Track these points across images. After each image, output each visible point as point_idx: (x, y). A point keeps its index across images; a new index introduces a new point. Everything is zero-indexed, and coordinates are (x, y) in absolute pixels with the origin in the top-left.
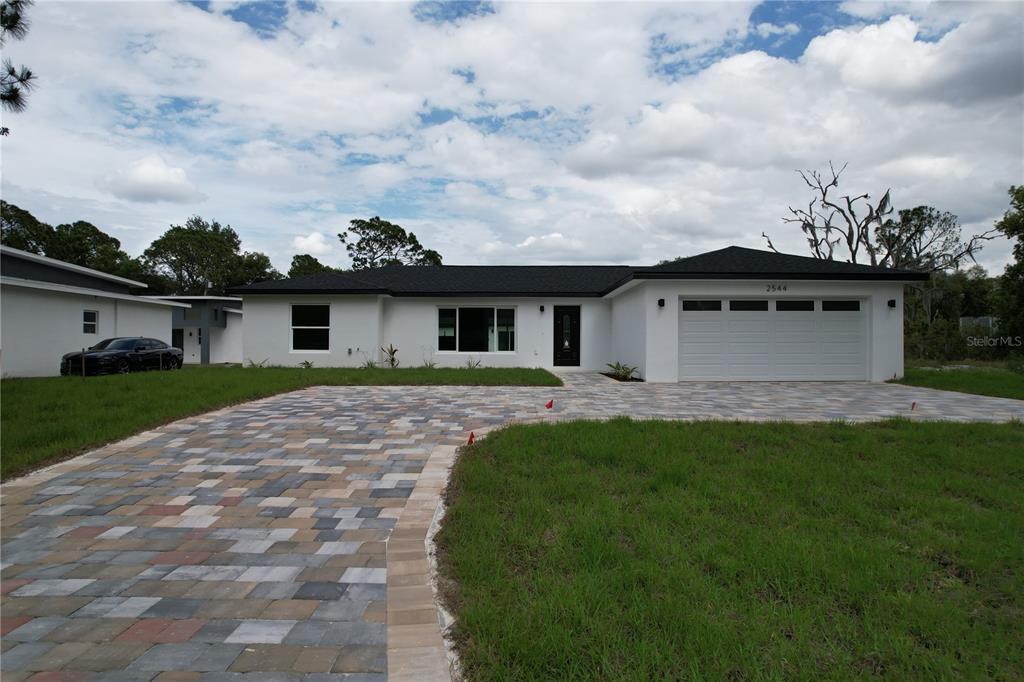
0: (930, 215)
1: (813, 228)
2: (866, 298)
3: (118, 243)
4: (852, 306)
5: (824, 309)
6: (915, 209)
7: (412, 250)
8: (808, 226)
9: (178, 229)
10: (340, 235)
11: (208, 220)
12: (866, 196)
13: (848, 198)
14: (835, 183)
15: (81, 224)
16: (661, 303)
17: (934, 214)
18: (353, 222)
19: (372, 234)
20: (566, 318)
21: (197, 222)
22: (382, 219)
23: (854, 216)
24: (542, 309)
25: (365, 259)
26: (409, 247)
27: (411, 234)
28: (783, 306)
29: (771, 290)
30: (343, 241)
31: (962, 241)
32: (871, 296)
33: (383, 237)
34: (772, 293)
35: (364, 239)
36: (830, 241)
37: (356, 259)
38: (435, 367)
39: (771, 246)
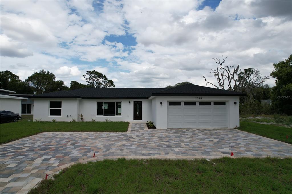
0: (252, 71)
2: (227, 101)
4: (223, 104)
5: (214, 105)
6: (248, 69)
7: (105, 80)
8: (217, 74)
11: (46, 71)
12: (233, 66)
13: (228, 67)
14: (224, 62)
15: (7, 71)
16: (161, 103)
17: (254, 70)
18: (87, 72)
19: (93, 75)
20: (138, 105)
21: (43, 71)
22: (96, 71)
23: (230, 72)
24: (130, 102)
25: (91, 82)
26: (104, 79)
27: (104, 75)
28: (201, 104)
29: (197, 99)
30: (84, 77)
31: (262, 78)
32: (229, 101)
33: (96, 76)
35: (91, 77)
36: (224, 79)
37: (88, 82)
38: (95, 121)
39: (206, 80)
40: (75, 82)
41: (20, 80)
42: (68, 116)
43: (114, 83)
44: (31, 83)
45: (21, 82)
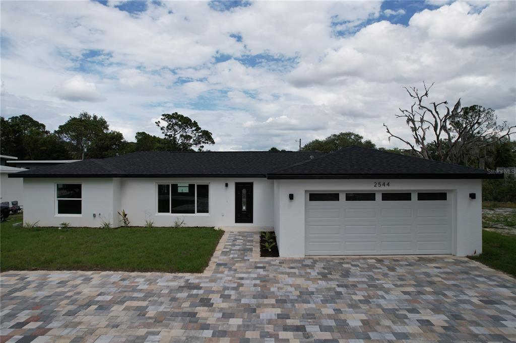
0: (480, 111)
1: (413, 122)
2: (452, 191)
3: (44, 126)
4: (442, 196)
5: (419, 199)
6: (471, 107)
7: (195, 130)
8: (410, 120)
9: (74, 119)
10: (156, 122)
11: (91, 114)
12: (445, 103)
13: (434, 104)
14: (426, 94)
15: (24, 116)
16: (291, 197)
17: (482, 109)
18: (163, 115)
19: (174, 121)
20: (244, 191)
21: (85, 115)
22: (179, 114)
23: (438, 114)
24: (227, 185)
25: (171, 135)
26: (194, 129)
27: (195, 121)
28: (387, 197)
29: (377, 185)
30: (158, 126)
32: (456, 190)
33: (180, 123)
34: (378, 188)
35: (170, 124)
36: (424, 128)
37: (166, 135)
38: (153, 225)
39: (388, 132)
40: (144, 133)
41: (47, 132)
42: (94, 215)
43: (213, 137)
44: (66, 137)
45: (49, 134)
